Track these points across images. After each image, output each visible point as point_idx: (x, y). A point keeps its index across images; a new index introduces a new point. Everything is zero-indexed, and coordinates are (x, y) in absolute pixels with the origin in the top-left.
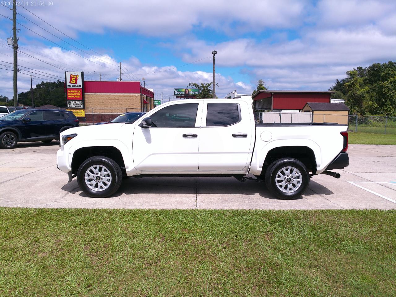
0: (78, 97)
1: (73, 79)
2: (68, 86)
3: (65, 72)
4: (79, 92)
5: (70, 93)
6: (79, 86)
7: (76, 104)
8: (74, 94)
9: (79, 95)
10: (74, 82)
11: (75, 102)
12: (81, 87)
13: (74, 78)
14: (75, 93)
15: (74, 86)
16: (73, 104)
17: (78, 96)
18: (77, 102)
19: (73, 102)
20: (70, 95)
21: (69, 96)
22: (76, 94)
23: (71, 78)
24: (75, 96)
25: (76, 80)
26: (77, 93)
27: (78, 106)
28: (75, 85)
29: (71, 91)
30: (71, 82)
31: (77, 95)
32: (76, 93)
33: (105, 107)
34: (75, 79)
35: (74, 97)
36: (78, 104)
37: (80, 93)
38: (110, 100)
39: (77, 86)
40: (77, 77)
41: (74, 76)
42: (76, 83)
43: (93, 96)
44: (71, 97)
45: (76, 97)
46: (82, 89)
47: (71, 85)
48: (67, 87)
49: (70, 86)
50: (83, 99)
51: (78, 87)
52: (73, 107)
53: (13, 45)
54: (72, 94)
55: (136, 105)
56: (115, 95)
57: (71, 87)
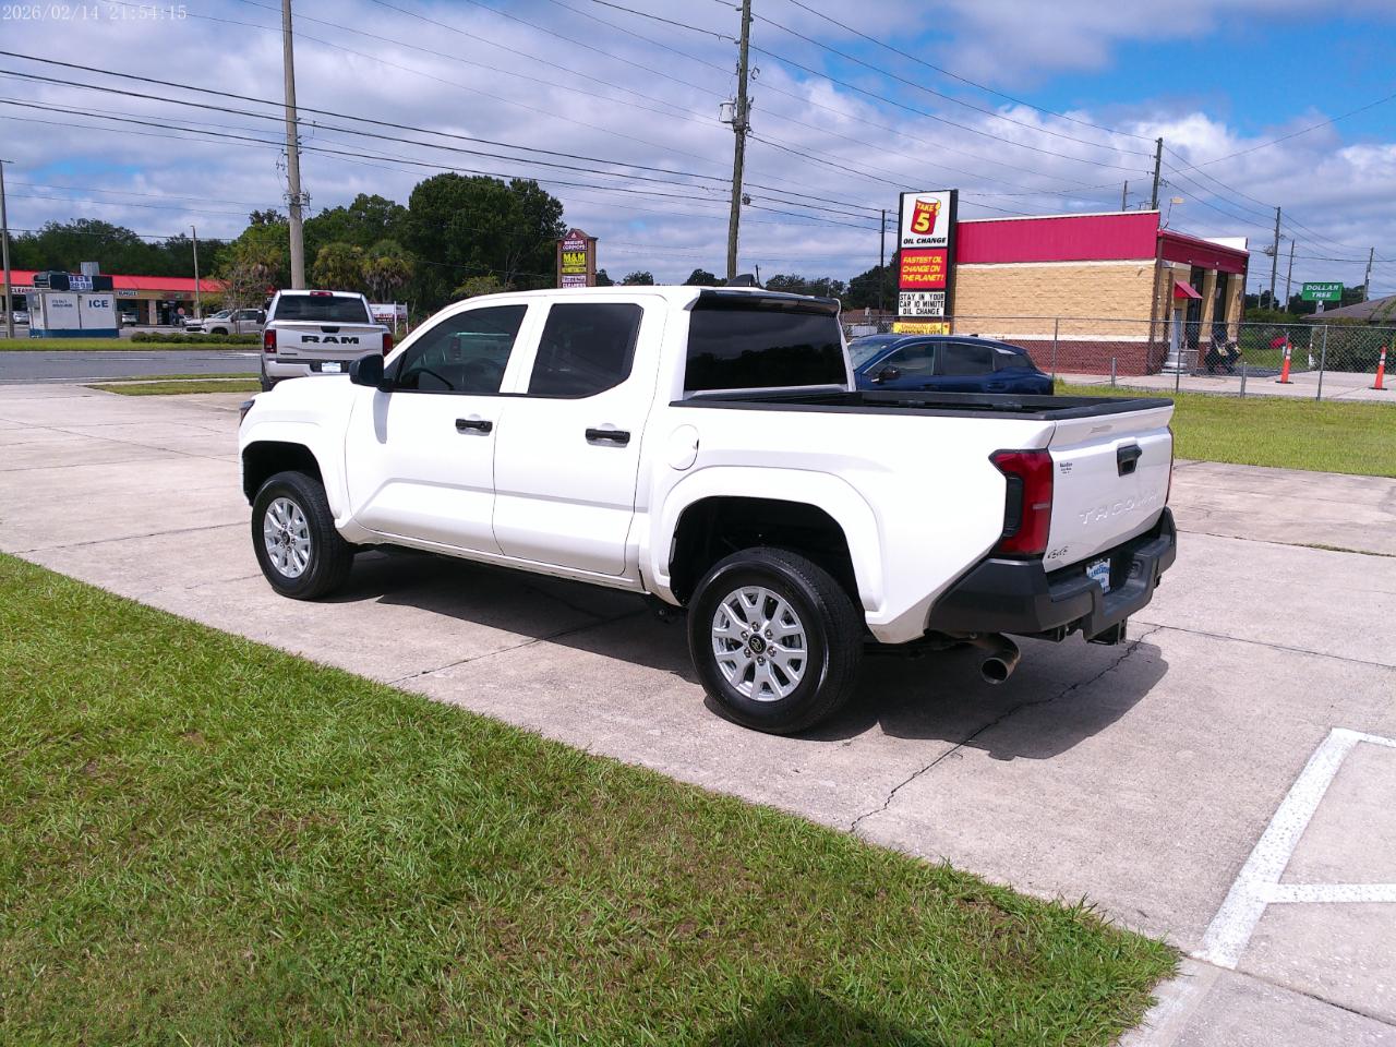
0: (932, 278)
1: (923, 215)
2: (907, 241)
3: (902, 196)
4: (938, 259)
5: (910, 265)
6: (939, 241)
7: (925, 304)
8: (920, 269)
9: (936, 273)
10: (926, 225)
11: (923, 297)
12: (945, 244)
13: (926, 212)
14: (922, 264)
15: (924, 241)
16: (917, 304)
17: (931, 274)
18: (927, 296)
19: (917, 295)
20: (908, 273)
21: (905, 277)
22: (926, 269)
23: (917, 213)
24: (923, 274)
25: (932, 219)
26: (931, 264)
27: (930, 311)
28: (927, 237)
29: (914, 260)
30: (917, 227)
31: (929, 273)
32: (927, 264)
33: (1021, 315)
34: (927, 216)
35: (918, 277)
36: (932, 304)
37: (938, 264)
38: (1039, 286)
39: (934, 240)
40: (935, 210)
41: (926, 208)
42: (930, 230)
43: (983, 274)
44: (910, 278)
45: (926, 278)
46: (946, 251)
47: (915, 237)
48: (903, 245)
49: (910, 241)
50: (948, 287)
51: (936, 245)
52: (914, 313)
53: (733, 122)
54: (914, 269)
55: (1134, 303)
56: (1057, 270)
57: (915, 245)
